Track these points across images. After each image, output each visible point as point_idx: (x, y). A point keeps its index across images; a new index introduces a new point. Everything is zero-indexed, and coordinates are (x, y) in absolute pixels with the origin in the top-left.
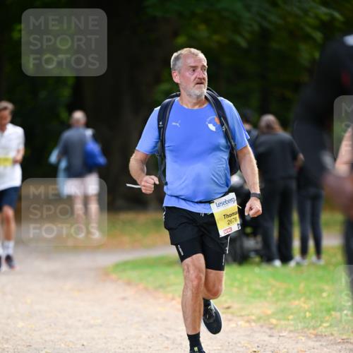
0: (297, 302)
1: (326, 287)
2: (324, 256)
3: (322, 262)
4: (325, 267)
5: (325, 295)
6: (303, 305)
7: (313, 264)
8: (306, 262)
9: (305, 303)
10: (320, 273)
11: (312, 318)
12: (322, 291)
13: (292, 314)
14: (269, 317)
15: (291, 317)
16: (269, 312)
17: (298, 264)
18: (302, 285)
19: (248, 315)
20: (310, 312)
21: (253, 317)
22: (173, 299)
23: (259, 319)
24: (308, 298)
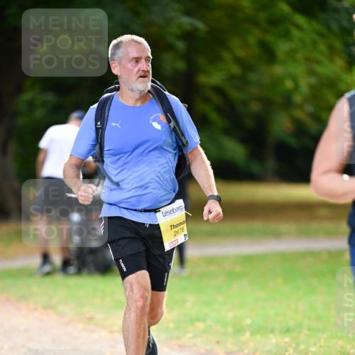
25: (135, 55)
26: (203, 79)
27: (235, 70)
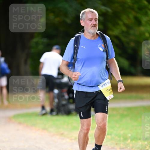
25: (90, 17)
27: (124, 29)
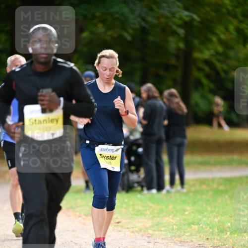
0: (167, 218)
1: (188, 208)
2: (186, 186)
3: (185, 190)
4: (186, 194)
5: (187, 213)
6: (171, 220)
7: (178, 191)
8: (173, 190)
9: (172, 219)
10: (183, 198)
11: (178, 229)
12: (185, 210)
13: (164, 227)
14: (147, 228)
15: (163, 229)
16: (148, 225)
17: (168, 191)
18: (171, 207)
19: (133, 228)
20: (176, 225)
21: (137, 229)
22: (80, 216)
23: (141, 230)
24: (175, 216)
26: (196, 55)
